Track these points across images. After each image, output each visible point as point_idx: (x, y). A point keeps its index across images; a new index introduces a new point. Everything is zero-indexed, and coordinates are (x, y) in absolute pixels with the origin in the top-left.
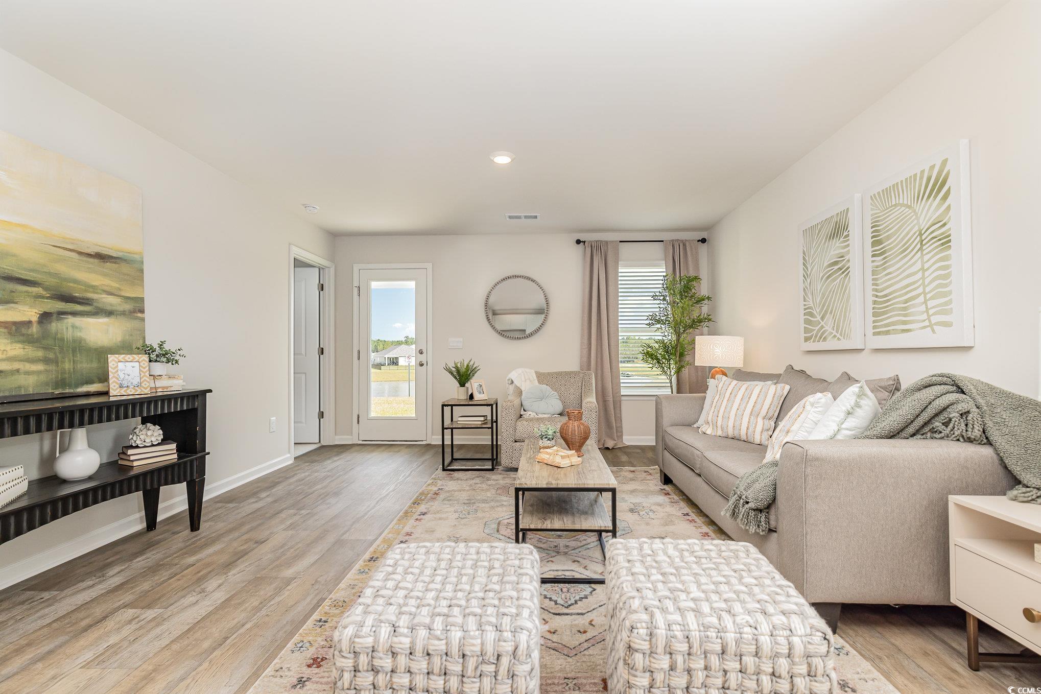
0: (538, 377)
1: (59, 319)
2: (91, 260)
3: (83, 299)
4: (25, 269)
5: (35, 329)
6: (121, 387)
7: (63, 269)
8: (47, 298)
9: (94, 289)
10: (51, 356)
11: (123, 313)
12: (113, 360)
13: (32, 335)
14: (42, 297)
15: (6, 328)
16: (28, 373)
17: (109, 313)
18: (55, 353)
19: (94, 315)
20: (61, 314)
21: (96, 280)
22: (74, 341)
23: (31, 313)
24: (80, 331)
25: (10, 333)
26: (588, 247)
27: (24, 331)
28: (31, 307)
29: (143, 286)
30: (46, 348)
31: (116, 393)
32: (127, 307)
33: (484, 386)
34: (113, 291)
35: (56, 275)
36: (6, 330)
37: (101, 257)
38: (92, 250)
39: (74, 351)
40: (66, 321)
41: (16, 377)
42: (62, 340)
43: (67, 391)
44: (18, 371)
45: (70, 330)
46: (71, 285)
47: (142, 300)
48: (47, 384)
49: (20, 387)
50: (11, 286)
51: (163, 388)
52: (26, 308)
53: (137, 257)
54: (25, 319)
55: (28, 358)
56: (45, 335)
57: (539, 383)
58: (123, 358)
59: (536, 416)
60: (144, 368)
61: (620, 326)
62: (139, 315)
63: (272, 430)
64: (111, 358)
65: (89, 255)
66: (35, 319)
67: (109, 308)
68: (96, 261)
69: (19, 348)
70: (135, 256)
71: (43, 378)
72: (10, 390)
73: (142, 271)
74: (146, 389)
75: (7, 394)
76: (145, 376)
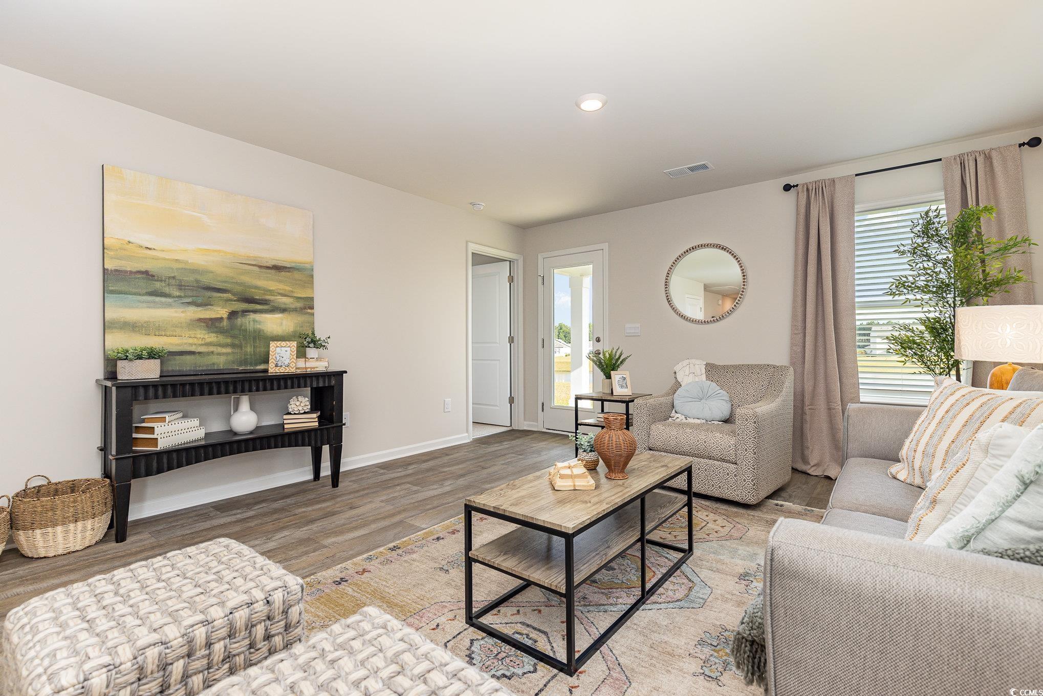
0: (707, 371)
1: (243, 316)
2: (269, 271)
3: (262, 300)
4: (218, 281)
5: (225, 323)
6: (276, 366)
7: (246, 279)
8: (235, 301)
9: (271, 292)
10: (237, 342)
11: (295, 310)
12: (273, 346)
13: (223, 327)
14: (231, 300)
15: (205, 322)
16: (219, 354)
17: (283, 310)
18: (240, 340)
19: (270, 312)
20: (245, 312)
21: (273, 285)
22: (255, 331)
23: (222, 312)
24: (260, 324)
25: (207, 326)
26: (803, 191)
27: (217, 324)
28: (223, 307)
29: (312, 288)
30: (233, 337)
31: (273, 370)
32: (299, 305)
33: (628, 380)
34: (286, 293)
35: (241, 284)
36: (205, 324)
37: (277, 268)
38: (270, 264)
39: (254, 338)
40: (248, 317)
41: (210, 357)
42: (245, 330)
43: (249, 368)
44: (212, 352)
45: (252, 323)
46: (254, 290)
47: (312, 299)
48: (233, 362)
49: (214, 364)
50: (209, 294)
51: (311, 368)
52: (219, 309)
53: (308, 266)
54: (219, 316)
55: (220, 344)
56: (233, 327)
57: (708, 378)
58: (280, 344)
59: (684, 420)
60: (293, 352)
61: (857, 300)
62: (309, 311)
63: (446, 410)
64: (273, 344)
65: (268, 268)
66: (225, 316)
67: (283, 306)
68: (273, 271)
69: (214, 337)
70: (306, 265)
71: (230, 358)
72: (207, 365)
73: (312, 276)
74: (293, 368)
75: (204, 368)
76: (293, 358)
